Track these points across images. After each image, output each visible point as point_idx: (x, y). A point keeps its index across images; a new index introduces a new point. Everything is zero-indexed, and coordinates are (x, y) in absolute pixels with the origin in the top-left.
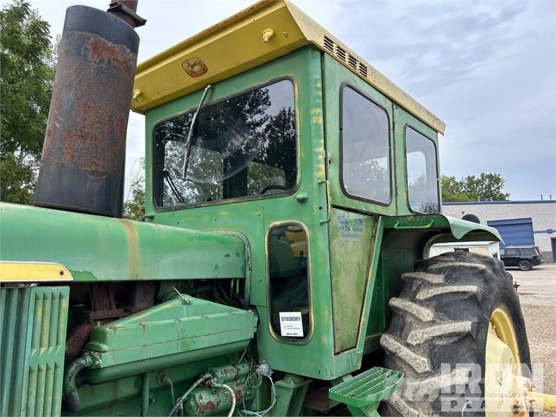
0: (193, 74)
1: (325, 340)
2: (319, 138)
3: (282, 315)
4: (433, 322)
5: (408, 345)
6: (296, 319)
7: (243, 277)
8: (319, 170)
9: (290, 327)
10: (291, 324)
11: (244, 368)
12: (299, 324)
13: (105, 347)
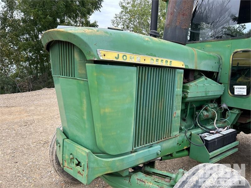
3: (236, 87)
6: (243, 88)
7: (218, 72)
10: (240, 90)
12: (245, 90)
13: (188, 91)
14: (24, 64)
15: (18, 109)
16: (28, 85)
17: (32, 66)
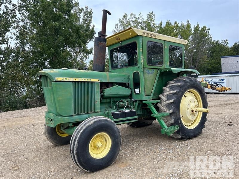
0: (117, 40)
1: (143, 93)
2: (141, 54)
3: (136, 89)
4: (169, 91)
5: (163, 96)
6: (138, 90)
7: (129, 83)
8: (141, 61)
9: (137, 92)
10: (137, 91)
11: (129, 100)
12: (139, 91)
13: (105, 92)
14: (33, 87)
15: (28, 118)
16: (36, 103)
17: (40, 88)
